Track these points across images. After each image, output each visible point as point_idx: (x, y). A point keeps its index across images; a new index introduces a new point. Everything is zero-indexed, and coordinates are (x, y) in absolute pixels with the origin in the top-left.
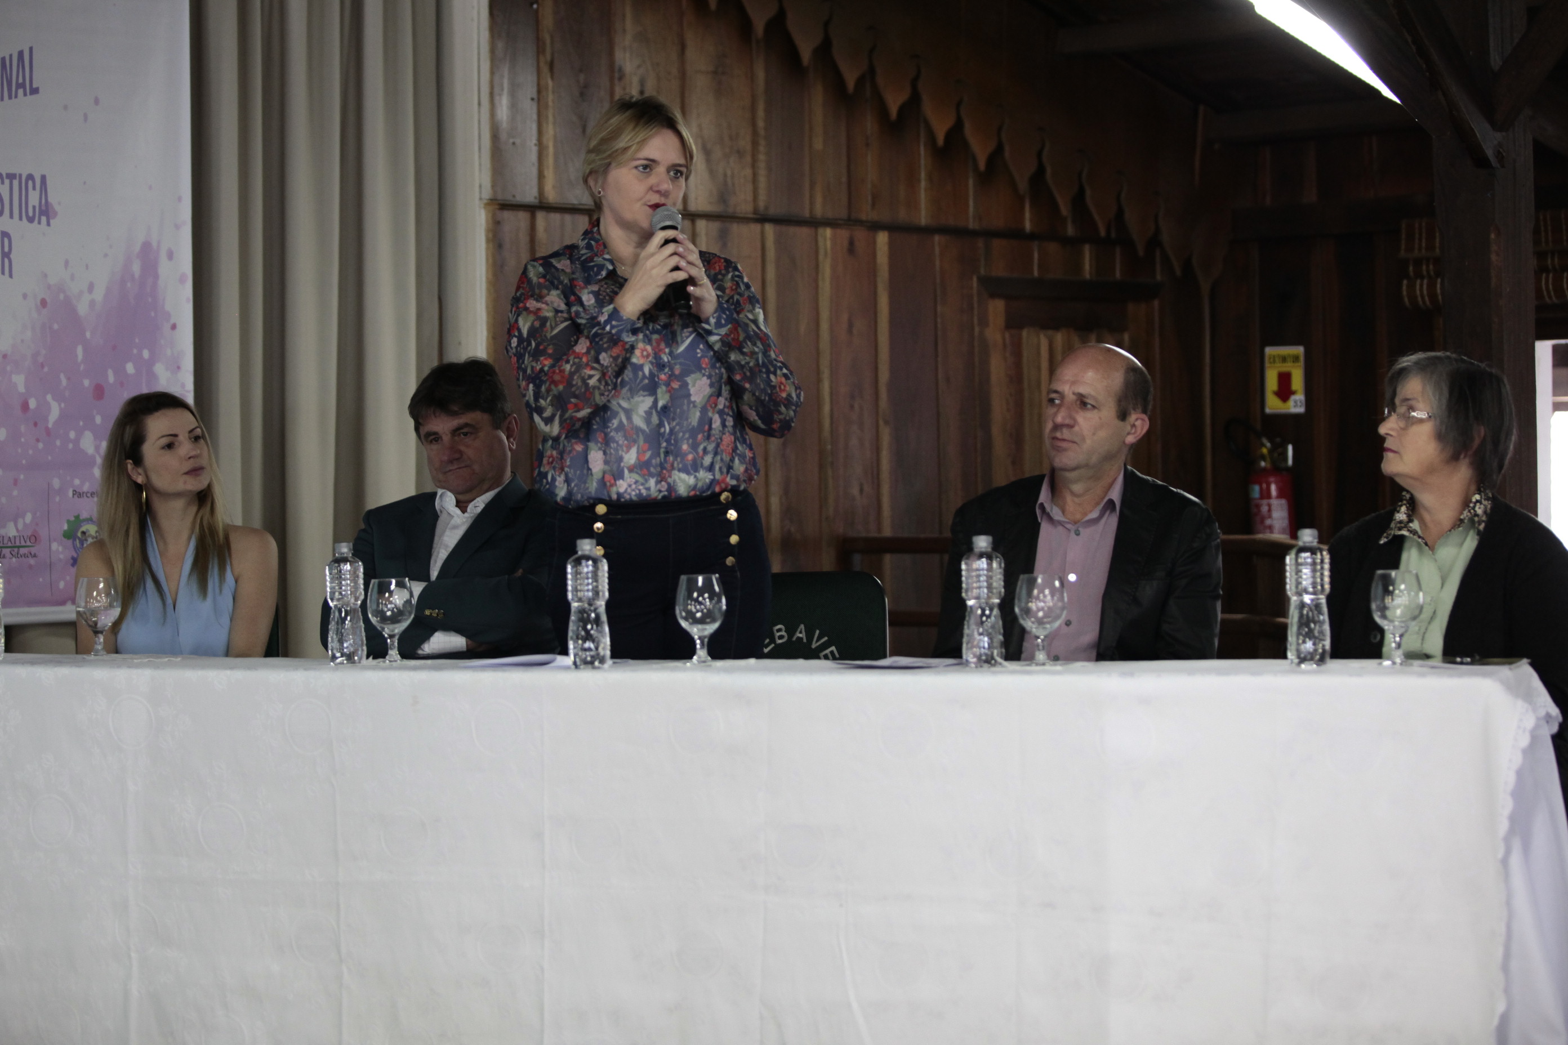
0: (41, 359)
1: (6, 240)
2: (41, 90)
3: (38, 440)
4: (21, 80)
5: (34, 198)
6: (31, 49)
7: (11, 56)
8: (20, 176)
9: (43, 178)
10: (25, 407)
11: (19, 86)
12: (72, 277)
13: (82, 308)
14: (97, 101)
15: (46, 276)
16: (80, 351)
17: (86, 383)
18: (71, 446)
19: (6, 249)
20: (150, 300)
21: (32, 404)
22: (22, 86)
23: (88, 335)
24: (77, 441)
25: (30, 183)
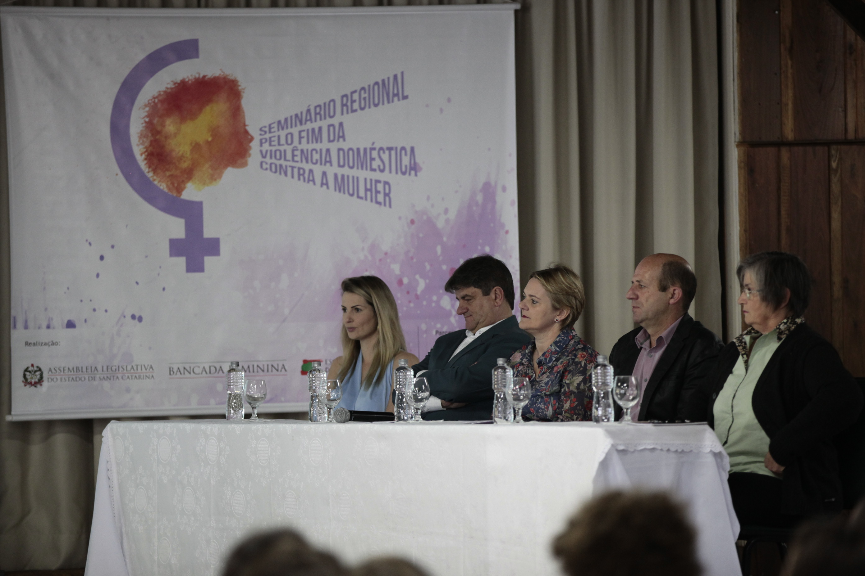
0: (411, 254)
1: (387, 186)
2: (410, 97)
3: (410, 302)
4: (396, 92)
5: (406, 161)
6: (402, 73)
7: (389, 78)
8: (396, 148)
9: (412, 149)
10: (400, 282)
11: (394, 95)
12: (433, 206)
13: (440, 224)
14: (449, 100)
15: (414, 206)
16: (439, 249)
17: (444, 267)
18: (434, 305)
19: (387, 191)
20: (490, 217)
21: (405, 281)
22: (397, 95)
23: (445, 239)
24: (438, 302)
25: (403, 152)
